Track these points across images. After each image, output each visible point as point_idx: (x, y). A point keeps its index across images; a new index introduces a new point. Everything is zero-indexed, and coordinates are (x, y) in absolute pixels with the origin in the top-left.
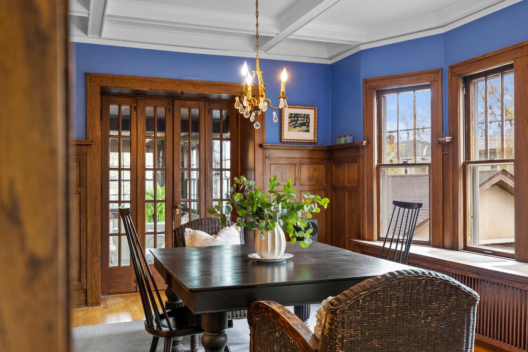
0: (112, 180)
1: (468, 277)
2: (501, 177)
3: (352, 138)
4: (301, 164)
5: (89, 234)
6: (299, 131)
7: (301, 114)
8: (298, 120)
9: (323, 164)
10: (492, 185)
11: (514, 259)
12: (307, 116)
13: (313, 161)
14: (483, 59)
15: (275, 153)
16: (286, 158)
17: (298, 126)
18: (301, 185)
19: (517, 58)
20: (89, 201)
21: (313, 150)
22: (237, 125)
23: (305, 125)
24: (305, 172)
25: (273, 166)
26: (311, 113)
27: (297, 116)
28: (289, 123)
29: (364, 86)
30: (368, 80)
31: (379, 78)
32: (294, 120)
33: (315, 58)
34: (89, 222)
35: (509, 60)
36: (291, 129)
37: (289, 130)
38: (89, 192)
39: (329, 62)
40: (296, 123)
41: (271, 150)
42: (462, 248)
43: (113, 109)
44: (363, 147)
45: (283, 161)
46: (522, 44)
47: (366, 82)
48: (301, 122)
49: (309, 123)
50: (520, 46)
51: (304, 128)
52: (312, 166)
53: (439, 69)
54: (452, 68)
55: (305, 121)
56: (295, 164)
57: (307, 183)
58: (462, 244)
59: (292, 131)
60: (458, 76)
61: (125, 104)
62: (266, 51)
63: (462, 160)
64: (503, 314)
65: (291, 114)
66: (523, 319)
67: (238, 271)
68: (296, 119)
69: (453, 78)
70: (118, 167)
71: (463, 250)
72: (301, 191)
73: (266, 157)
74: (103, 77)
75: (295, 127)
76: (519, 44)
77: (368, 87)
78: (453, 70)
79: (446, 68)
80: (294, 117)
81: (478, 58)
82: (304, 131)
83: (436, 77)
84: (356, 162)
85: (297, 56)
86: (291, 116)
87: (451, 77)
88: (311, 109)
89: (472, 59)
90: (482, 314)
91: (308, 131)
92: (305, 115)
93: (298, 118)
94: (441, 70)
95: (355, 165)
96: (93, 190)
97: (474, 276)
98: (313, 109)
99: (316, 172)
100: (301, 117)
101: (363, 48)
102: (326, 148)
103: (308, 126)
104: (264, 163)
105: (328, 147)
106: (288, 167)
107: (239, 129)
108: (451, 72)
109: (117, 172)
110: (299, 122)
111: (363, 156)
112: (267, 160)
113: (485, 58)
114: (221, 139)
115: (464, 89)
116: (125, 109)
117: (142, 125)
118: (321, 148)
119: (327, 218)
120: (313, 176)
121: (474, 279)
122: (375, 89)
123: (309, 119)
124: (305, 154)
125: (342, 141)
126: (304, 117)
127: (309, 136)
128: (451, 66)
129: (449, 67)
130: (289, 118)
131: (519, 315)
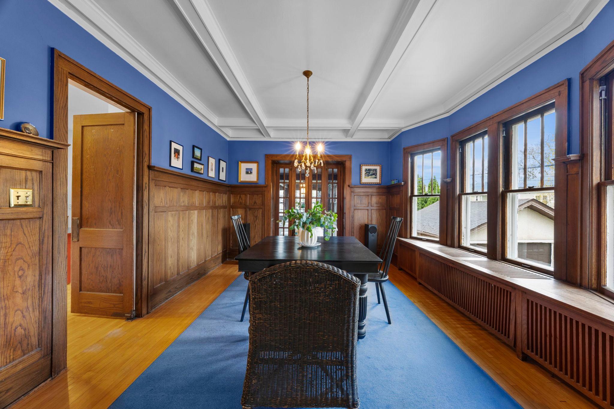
0: (280, 203)
1: (448, 265)
2: (532, 203)
3: (397, 181)
4: (372, 195)
5: (266, 227)
6: (371, 178)
7: (372, 169)
8: (370, 172)
9: (385, 196)
10: (525, 208)
11: (486, 256)
12: (376, 170)
13: (379, 194)
14: (470, 129)
15: (357, 190)
16: (363, 192)
17: (370, 175)
18: (371, 206)
19: (490, 125)
20: (266, 212)
21: (379, 188)
22: (341, 176)
23: (374, 175)
24: (374, 200)
25: (355, 196)
26: (378, 168)
27: (369, 170)
28: (365, 174)
29: (403, 151)
30: (406, 148)
31: (411, 146)
32: (368, 172)
33: (381, 139)
34: (266, 222)
35: (485, 128)
36: (366, 177)
37: (365, 178)
38: (266, 208)
39: (389, 140)
40: (369, 174)
41: (355, 188)
42: (457, 246)
43: (282, 170)
44: (402, 186)
45: (362, 194)
46: (493, 116)
47: (404, 149)
48: (372, 173)
49: (376, 173)
50: (492, 117)
51: (374, 176)
52: (378, 196)
53: (446, 138)
54: (452, 136)
55: (374, 173)
56: (368, 195)
57: (375, 205)
58: (457, 244)
59: (367, 178)
60: (456, 141)
61: (287, 168)
62: (352, 137)
63: (458, 192)
64: (466, 291)
65: (366, 169)
66: (477, 297)
67: (286, 251)
68: (369, 172)
69: (453, 143)
70: (299, 197)
71: (458, 247)
72: (371, 210)
73: (352, 192)
74: (272, 156)
75: (368, 176)
76: (490, 117)
77: (405, 152)
78: (453, 138)
79: (449, 137)
80: (368, 171)
81: (467, 128)
82: (374, 178)
83: (444, 143)
84: (399, 194)
85: (370, 138)
86: (366, 170)
87: (452, 142)
88: (378, 166)
89: (463, 130)
90: (454, 289)
91: (376, 178)
92: (374, 169)
93: (370, 171)
94: (447, 139)
95: (399, 195)
96: (268, 207)
97: (451, 265)
98: (379, 166)
99: (380, 200)
100: (372, 171)
101: (403, 130)
102: (386, 187)
103: (376, 175)
104: (351, 195)
105: (387, 186)
106: (364, 197)
107: (342, 178)
108: (452, 139)
109: (299, 199)
110: (370, 173)
111: (402, 191)
112: (352, 193)
113: (471, 128)
114: (333, 183)
115: (460, 149)
116: (287, 170)
117: (294, 177)
118: (383, 187)
119: (387, 224)
120: (379, 202)
121: (451, 267)
122: (409, 153)
123: (377, 172)
124: (374, 190)
125: (393, 182)
126: (374, 171)
127: (377, 180)
128: (452, 135)
129: (451, 136)
130: (365, 171)
131: (475, 294)
